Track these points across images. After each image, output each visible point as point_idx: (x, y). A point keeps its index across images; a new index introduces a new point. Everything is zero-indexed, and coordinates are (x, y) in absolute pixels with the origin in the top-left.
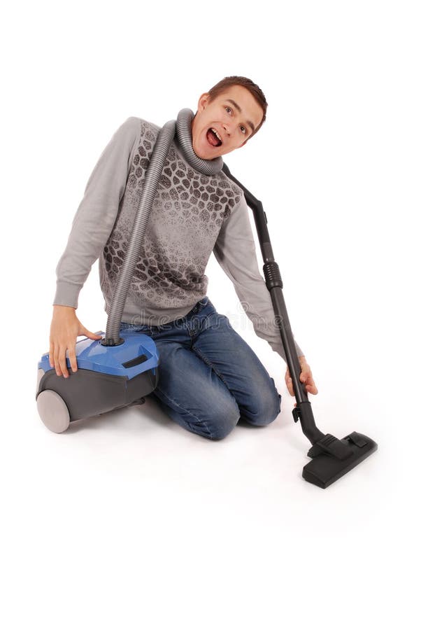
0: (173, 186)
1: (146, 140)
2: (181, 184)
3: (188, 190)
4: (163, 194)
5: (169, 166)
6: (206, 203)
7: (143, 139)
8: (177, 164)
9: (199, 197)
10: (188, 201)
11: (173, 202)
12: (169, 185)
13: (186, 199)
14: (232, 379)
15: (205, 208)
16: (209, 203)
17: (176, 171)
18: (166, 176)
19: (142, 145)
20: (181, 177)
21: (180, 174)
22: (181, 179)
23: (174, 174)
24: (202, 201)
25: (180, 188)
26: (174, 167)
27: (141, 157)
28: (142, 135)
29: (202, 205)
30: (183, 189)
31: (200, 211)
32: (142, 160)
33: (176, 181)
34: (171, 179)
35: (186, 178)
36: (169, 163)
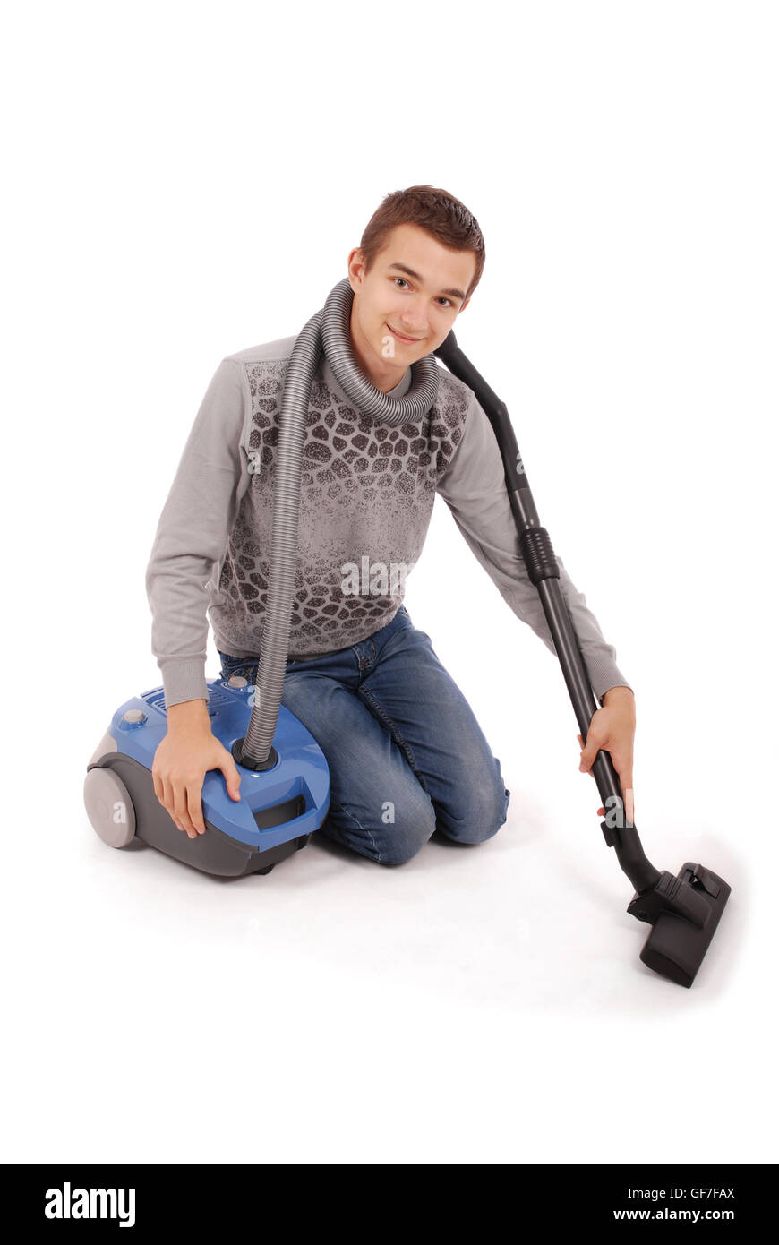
0: (337, 455)
1: (263, 398)
2: (350, 446)
3: (364, 454)
4: (319, 475)
5: (322, 422)
6: (404, 460)
7: (256, 399)
8: (337, 412)
9: (390, 453)
10: (369, 472)
11: (341, 482)
12: (329, 454)
13: (364, 469)
14: (425, 752)
15: (404, 469)
16: (410, 459)
17: (336, 426)
18: (318, 441)
19: (258, 409)
20: (348, 434)
21: (345, 429)
22: (348, 439)
23: (332, 433)
24: (397, 457)
25: (352, 454)
26: (331, 419)
27: (262, 431)
28: (253, 394)
29: (397, 464)
30: (356, 454)
31: (395, 476)
32: (265, 433)
33: (339, 444)
34: (329, 443)
35: (357, 432)
36: (319, 415)
